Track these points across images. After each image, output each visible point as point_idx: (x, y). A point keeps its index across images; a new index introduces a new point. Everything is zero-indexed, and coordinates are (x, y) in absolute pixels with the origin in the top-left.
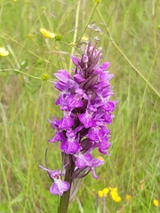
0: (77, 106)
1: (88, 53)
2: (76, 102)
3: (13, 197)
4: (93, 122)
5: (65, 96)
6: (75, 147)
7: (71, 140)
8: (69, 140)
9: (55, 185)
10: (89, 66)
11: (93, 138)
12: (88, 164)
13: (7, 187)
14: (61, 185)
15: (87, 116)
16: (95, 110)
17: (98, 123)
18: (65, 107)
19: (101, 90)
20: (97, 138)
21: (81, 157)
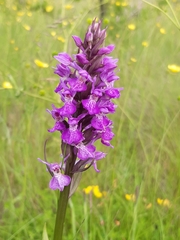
0: (80, 90)
1: (93, 31)
2: (78, 86)
3: (15, 195)
4: (98, 109)
5: (66, 82)
6: (77, 137)
7: (73, 129)
8: (71, 129)
9: (54, 179)
10: (93, 46)
11: (97, 127)
12: (91, 155)
13: (10, 189)
14: (61, 179)
15: (91, 102)
16: (101, 94)
17: (103, 110)
18: (67, 92)
19: (106, 73)
20: (101, 126)
21: (83, 148)
